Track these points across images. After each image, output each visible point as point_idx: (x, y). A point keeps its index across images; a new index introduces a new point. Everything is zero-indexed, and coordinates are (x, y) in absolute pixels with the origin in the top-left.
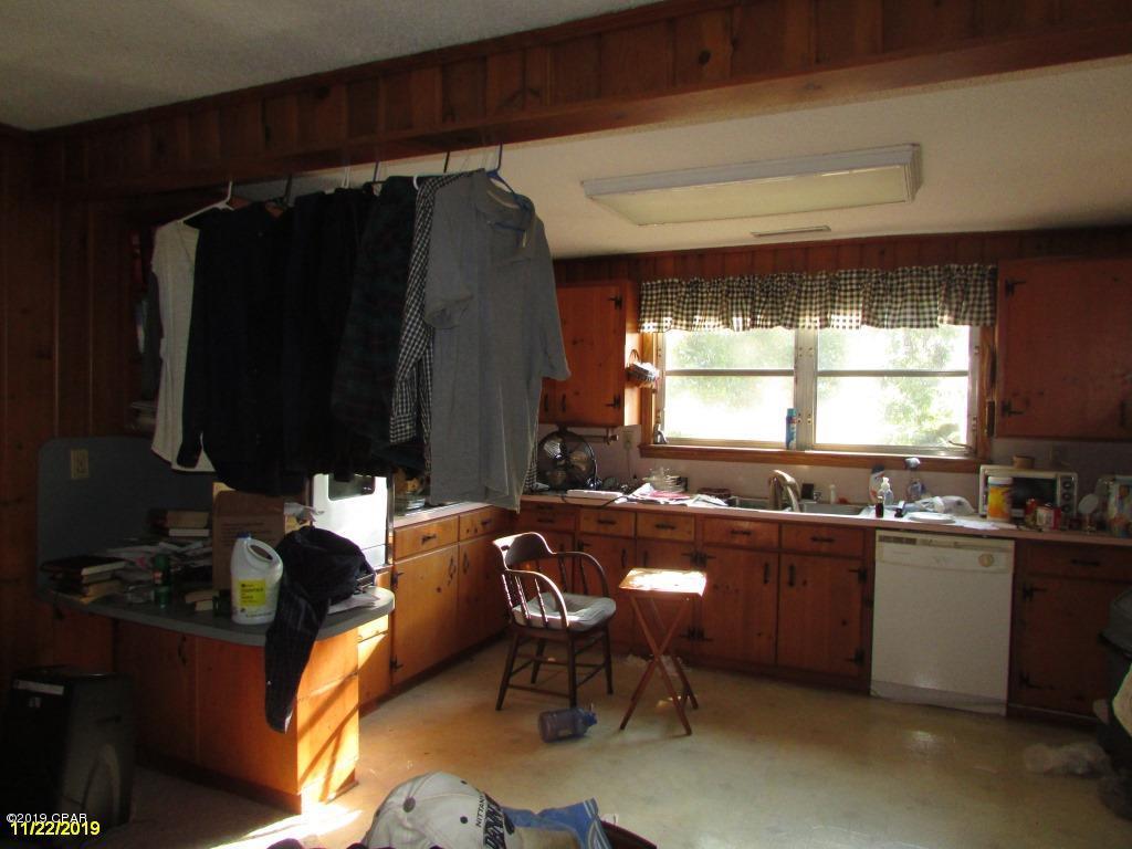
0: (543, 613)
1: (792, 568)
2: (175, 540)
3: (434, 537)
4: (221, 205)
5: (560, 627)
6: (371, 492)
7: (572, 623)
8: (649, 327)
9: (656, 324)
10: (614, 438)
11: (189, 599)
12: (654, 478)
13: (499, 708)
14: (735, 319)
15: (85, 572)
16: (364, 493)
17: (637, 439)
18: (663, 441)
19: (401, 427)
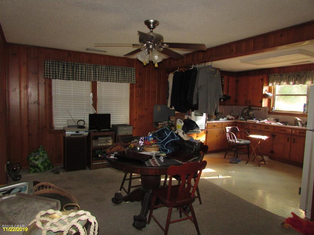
0: (236, 141)
1: (294, 139)
2: (171, 121)
3: (216, 126)
4: (177, 71)
5: (235, 143)
6: (202, 116)
7: (238, 143)
8: (270, 85)
9: (272, 84)
10: (261, 109)
11: (171, 128)
12: (269, 119)
13: (225, 158)
14: (291, 82)
15: (159, 123)
16: (201, 116)
17: (267, 110)
18: (274, 111)
19: (195, 102)
